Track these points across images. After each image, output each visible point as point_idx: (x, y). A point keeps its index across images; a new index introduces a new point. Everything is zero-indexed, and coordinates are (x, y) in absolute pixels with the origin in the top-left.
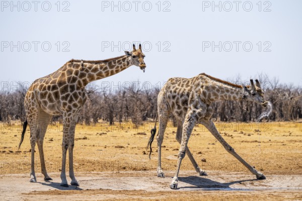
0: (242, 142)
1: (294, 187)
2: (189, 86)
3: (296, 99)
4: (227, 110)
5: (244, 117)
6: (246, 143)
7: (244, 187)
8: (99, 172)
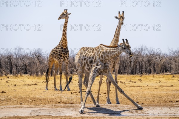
0: (131, 86)
1: (162, 114)
2: (94, 52)
3: (164, 61)
4: (122, 67)
5: (132, 71)
6: (133, 87)
7: (132, 114)
8: (44, 105)
